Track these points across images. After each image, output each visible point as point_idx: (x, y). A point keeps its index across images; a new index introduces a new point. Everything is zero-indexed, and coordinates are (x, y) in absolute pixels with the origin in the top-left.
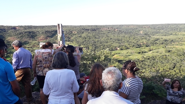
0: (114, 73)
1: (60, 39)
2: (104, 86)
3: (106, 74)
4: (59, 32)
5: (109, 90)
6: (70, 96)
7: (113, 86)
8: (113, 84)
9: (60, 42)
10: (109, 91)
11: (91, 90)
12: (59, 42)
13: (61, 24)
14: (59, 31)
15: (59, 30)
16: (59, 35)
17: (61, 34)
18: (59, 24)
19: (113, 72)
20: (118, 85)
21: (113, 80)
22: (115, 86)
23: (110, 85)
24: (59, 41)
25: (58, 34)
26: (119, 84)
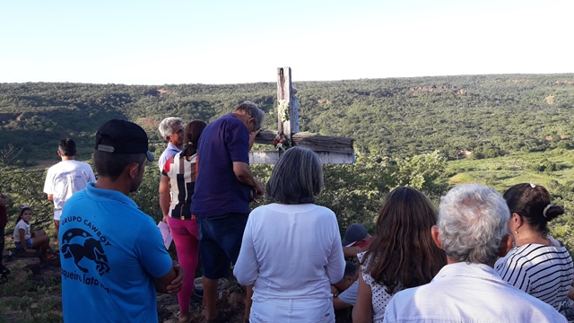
0: (482, 203)
1: (284, 114)
2: (447, 246)
3: (455, 207)
4: (283, 95)
5: (464, 260)
6: (322, 290)
7: (482, 246)
8: (480, 238)
9: (285, 124)
10: (464, 263)
11: (384, 271)
12: (282, 126)
13: (290, 70)
14: (283, 90)
15: (282, 86)
16: (283, 105)
17: (287, 100)
18: (282, 69)
19: (478, 201)
20: (497, 243)
21: (482, 227)
22: (487, 244)
23: (470, 243)
24: (283, 120)
25: (280, 101)
26: (500, 238)
